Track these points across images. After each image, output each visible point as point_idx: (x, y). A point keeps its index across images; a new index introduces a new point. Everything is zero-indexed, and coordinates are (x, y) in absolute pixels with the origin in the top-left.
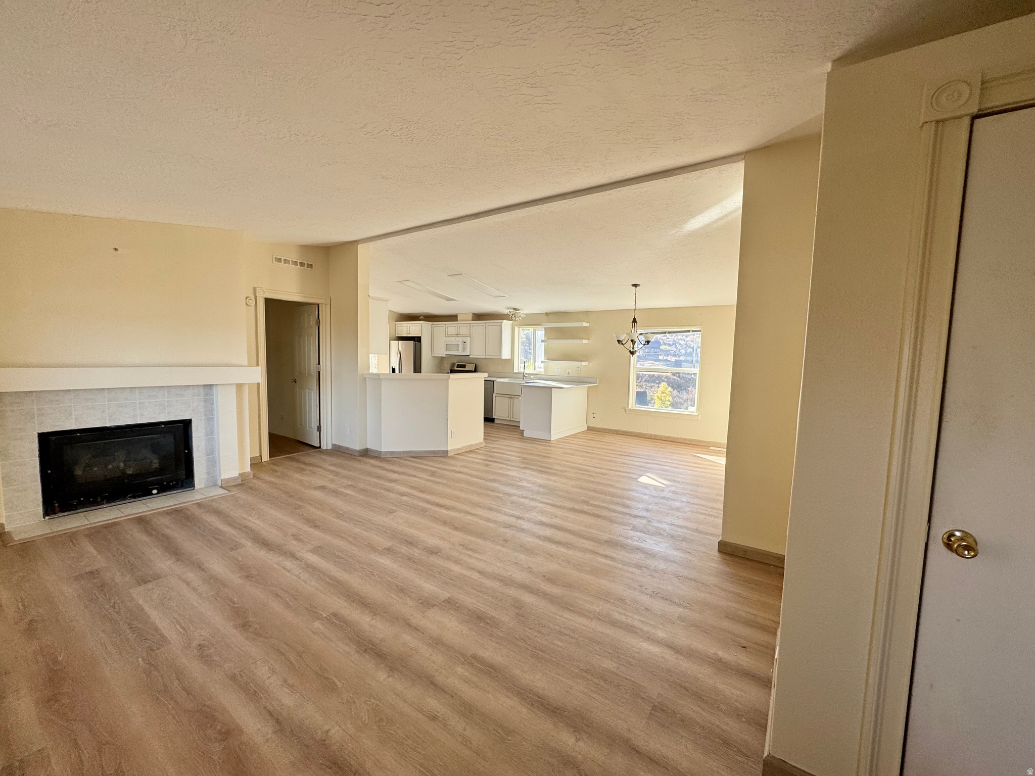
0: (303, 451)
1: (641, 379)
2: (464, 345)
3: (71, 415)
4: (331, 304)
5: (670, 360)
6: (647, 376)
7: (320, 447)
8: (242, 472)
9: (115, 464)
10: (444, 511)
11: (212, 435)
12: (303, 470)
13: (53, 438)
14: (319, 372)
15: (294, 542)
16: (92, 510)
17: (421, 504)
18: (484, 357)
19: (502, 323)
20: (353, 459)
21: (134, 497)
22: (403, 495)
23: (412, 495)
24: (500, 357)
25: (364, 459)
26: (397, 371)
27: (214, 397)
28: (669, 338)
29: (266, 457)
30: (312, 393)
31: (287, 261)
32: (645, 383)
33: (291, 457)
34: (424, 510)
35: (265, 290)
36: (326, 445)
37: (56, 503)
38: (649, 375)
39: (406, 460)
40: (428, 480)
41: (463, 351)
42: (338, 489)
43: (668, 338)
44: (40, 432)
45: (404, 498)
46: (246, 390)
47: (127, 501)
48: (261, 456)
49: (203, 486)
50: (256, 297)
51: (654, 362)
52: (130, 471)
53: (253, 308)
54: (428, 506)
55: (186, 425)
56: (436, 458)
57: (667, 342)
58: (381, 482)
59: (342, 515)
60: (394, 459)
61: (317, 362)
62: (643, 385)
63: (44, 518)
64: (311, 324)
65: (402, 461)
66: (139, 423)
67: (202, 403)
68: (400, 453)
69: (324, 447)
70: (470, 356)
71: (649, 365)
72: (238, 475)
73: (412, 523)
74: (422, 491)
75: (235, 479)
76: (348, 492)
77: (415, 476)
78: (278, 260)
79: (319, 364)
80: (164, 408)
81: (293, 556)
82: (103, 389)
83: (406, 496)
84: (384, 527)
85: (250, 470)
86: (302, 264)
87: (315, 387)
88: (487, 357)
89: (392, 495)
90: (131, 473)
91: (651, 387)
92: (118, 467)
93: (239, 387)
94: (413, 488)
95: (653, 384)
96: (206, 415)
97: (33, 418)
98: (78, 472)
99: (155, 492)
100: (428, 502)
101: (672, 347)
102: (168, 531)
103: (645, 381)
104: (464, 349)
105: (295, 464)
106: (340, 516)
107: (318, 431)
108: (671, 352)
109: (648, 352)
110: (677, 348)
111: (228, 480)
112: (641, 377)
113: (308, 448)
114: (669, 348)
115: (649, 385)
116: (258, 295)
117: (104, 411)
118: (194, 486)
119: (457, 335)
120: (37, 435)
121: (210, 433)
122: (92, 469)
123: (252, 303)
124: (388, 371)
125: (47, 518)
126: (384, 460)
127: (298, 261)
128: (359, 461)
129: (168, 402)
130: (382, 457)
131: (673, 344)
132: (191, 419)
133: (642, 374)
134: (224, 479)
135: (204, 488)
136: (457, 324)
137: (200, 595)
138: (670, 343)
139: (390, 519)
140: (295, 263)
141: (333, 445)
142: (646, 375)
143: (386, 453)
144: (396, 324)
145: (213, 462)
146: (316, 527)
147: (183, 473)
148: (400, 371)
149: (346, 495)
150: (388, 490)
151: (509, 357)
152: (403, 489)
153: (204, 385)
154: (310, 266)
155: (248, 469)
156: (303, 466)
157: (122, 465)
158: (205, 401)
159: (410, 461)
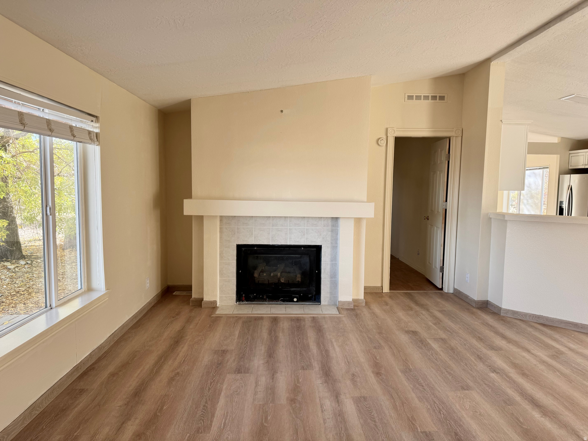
0: (425, 290)
3: (252, 234)
4: (462, 136)
7: (442, 289)
8: (356, 298)
9: (275, 273)
10: (536, 415)
11: (335, 261)
12: (411, 309)
13: (243, 249)
14: (446, 210)
15: (348, 382)
16: (260, 304)
17: (510, 392)
20: (468, 309)
21: (283, 301)
22: (494, 370)
23: (506, 376)
25: (479, 312)
26: (565, 212)
27: (339, 228)
29: (386, 289)
30: (439, 231)
31: (418, 98)
33: (409, 293)
34: (509, 402)
35: (395, 129)
36: (448, 288)
37: (243, 294)
39: (532, 326)
40: (543, 362)
42: (428, 340)
44: (238, 244)
45: (493, 375)
46: (364, 224)
47: (279, 303)
48: (382, 287)
49: (326, 303)
50: (387, 137)
52: (282, 281)
53: (384, 148)
54: (518, 398)
55: (318, 248)
56: (576, 333)
58: (479, 346)
59: (410, 370)
60: (518, 322)
61: (445, 199)
63: (236, 302)
64: (442, 160)
65: (523, 326)
66: (288, 244)
67: (330, 233)
68: (526, 315)
69: (445, 290)
72: (351, 300)
73: (480, 414)
74: (524, 375)
75: (349, 303)
76: (435, 346)
77: (528, 351)
78: (410, 97)
79: (446, 201)
80: (304, 235)
81: (337, 396)
82: (270, 217)
83: (498, 373)
84: (443, 403)
85: (363, 298)
86: (434, 98)
87: (441, 225)
89: (481, 366)
90: (283, 282)
92: (277, 276)
93: (358, 221)
94: (515, 366)
96: (332, 243)
97: (235, 234)
98: (256, 275)
99: (295, 300)
100: (523, 393)
102: (281, 335)
105: (408, 301)
106: (407, 370)
107: (440, 272)
111: (344, 303)
113: (431, 287)
116: (389, 135)
117: (269, 233)
118: (320, 302)
120: (236, 246)
121: (334, 259)
122: (263, 274)
123: (383, 143)
124: (553, 211)
125: (238, 303)
126: (502, 320)
127: (430, 95)
128: (473, 313)
129: (307, 230)
130: (502, 314)
132: (321, 245)
134: (341, 301)
135: (327, 305)
137: (254, 400)
139: (457, 396)
140: (426, 98)
141: (455, 289)
143: (508, 311)
144: (570, 154)
145: (334, 284)
146: (378, 374)
147: (313, 289)
148: (569, 213)
149: (431, 348)
150: (480, 358)
152: (499, 362)
153: (332, 218)
154: (442, 98)
155: (361, 296)
156: (413, 305)
157: (279, 274)
158: (332, 231)
159: (536, 329)
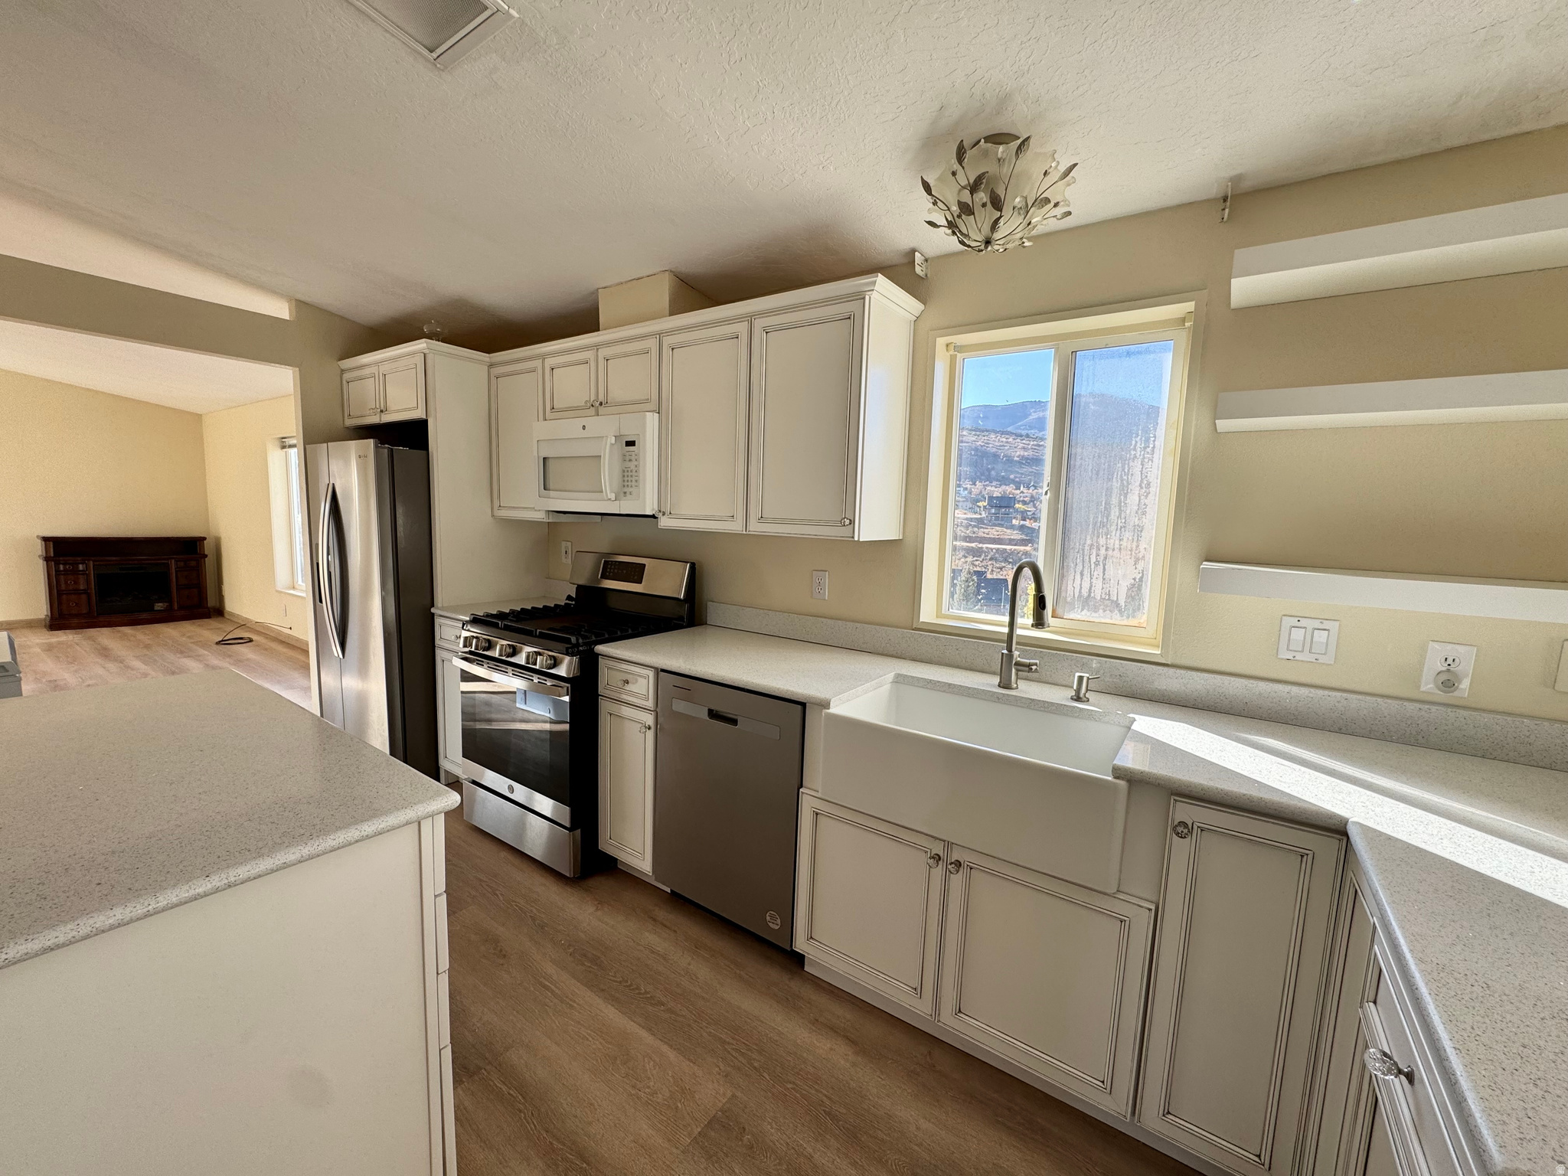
1: (986, 556)
2: (624, 458)
5: (1030, 526)
6: (994, 551)
18: (736, 527)
19: (860, 297)
24: (842, 532)
28: (1025, 491)
32: (990, 562)
38: (998, 550)
41: (623, 493)
43: (1022, 492)
51: (1005, 530)
57: (1022, 499)
62: (987, 566)
70: (664, 522)
71: (998, 533)
88: (755, 527)
91: (1001, 569)
95: (1003, 564)
101: (1029, 506)
103: (991, 559)
104: (628, 480)
108: (1029, 513)
109: (993, 514)
110: (1036, 507)
112: (985, 552)
114: (1023, 507)
115: (998, 565)
119: (598, 406)
131: (1031, 501)
133: (987, 548)
136: (597, 347)
138: (1026, 499)
142: (992, 549)
151: (891, 533)
